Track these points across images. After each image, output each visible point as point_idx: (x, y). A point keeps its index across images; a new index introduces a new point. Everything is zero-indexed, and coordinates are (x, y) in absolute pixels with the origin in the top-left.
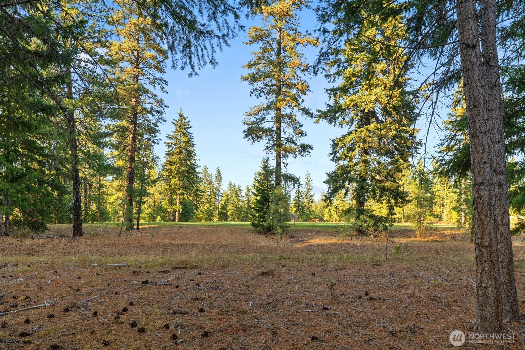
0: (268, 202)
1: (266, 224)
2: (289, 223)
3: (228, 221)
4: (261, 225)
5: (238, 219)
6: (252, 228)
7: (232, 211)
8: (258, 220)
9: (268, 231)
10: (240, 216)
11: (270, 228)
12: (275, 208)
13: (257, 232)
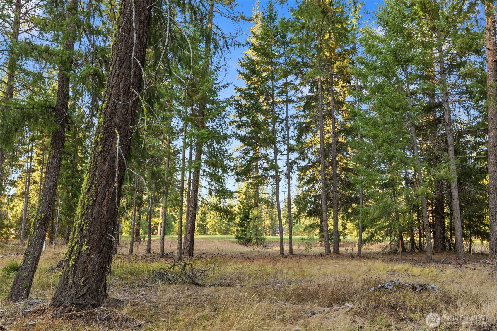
0: (249, 219)
1: (247, 237)
2: (262, 236)
3: (208, 234)
4: (243, 238)
5: (219, 232)
6: (236, 240)
7: (213, 223)
8: (241, 234)
9: (248, 242)
10: (221, 228)
11: (250, 240)
12: (253, 225)
13: (240, 243)
